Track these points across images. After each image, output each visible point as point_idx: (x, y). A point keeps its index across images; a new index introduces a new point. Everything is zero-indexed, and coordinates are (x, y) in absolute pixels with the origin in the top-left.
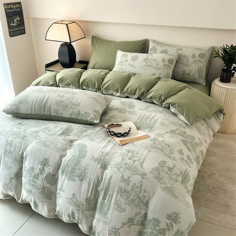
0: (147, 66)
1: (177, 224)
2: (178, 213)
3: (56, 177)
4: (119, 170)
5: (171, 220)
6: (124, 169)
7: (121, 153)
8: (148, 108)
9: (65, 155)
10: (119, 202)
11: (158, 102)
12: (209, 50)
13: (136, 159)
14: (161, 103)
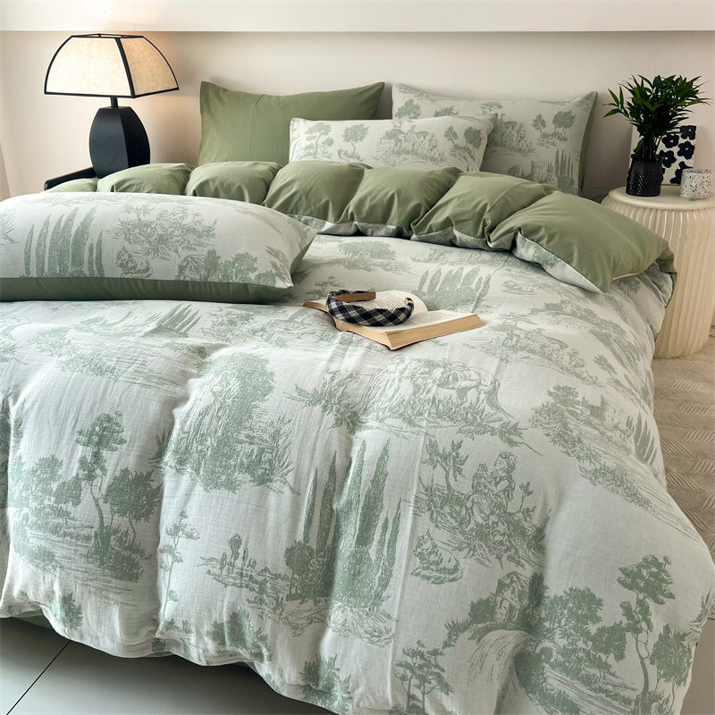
0: (399, 153)
1: (662, 603)
2: (661, 560)
3: (154, 485)
4: (410, 422)
5: (640, 590)
6: (432, 420)
7: (402, 372)
8: (441, 255)
9: (185, 399)
10: (428, 545)
11: (472, 234)
12: (582, 103)
13: (463, 384)
14: (483, 235)
